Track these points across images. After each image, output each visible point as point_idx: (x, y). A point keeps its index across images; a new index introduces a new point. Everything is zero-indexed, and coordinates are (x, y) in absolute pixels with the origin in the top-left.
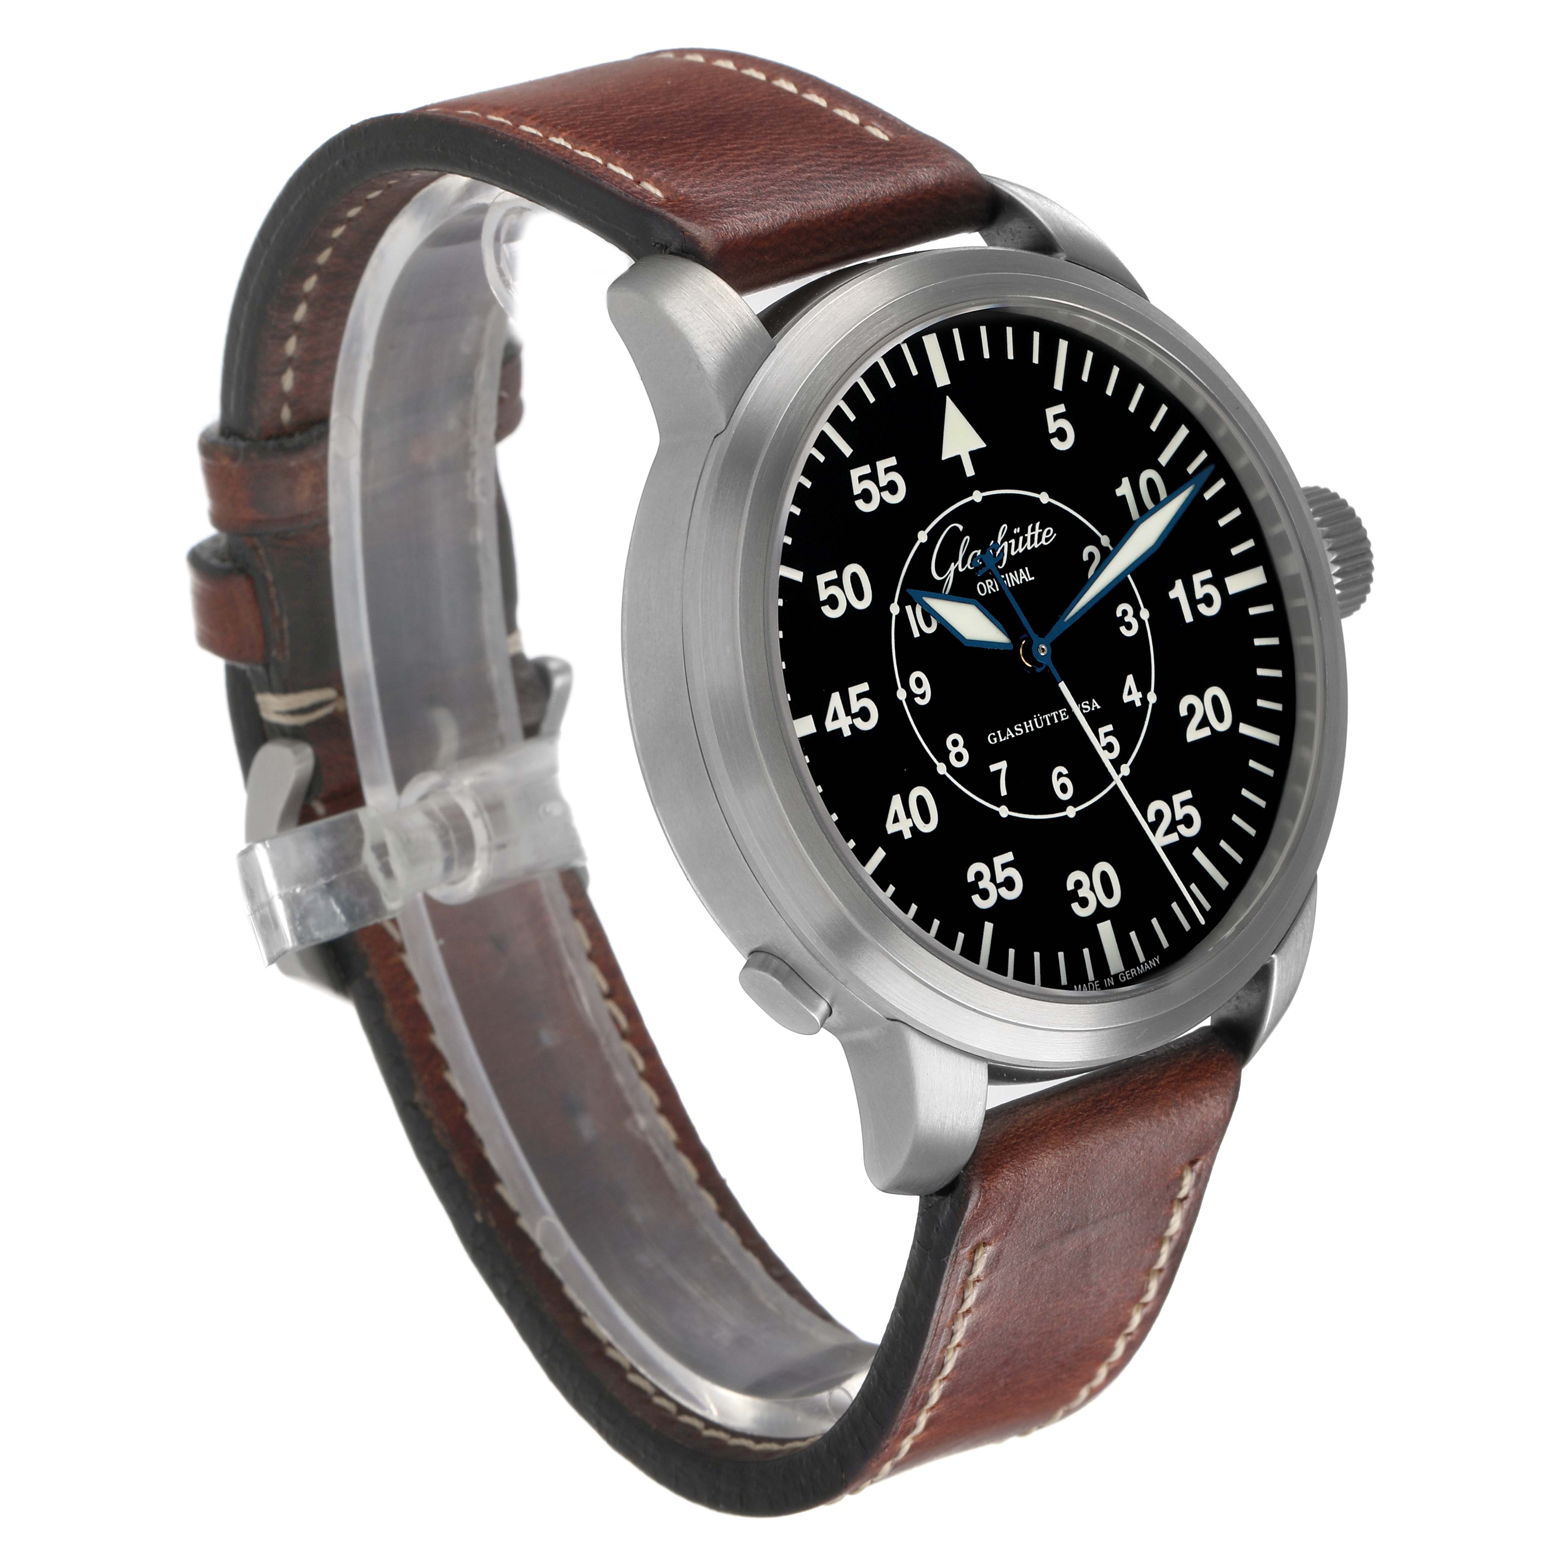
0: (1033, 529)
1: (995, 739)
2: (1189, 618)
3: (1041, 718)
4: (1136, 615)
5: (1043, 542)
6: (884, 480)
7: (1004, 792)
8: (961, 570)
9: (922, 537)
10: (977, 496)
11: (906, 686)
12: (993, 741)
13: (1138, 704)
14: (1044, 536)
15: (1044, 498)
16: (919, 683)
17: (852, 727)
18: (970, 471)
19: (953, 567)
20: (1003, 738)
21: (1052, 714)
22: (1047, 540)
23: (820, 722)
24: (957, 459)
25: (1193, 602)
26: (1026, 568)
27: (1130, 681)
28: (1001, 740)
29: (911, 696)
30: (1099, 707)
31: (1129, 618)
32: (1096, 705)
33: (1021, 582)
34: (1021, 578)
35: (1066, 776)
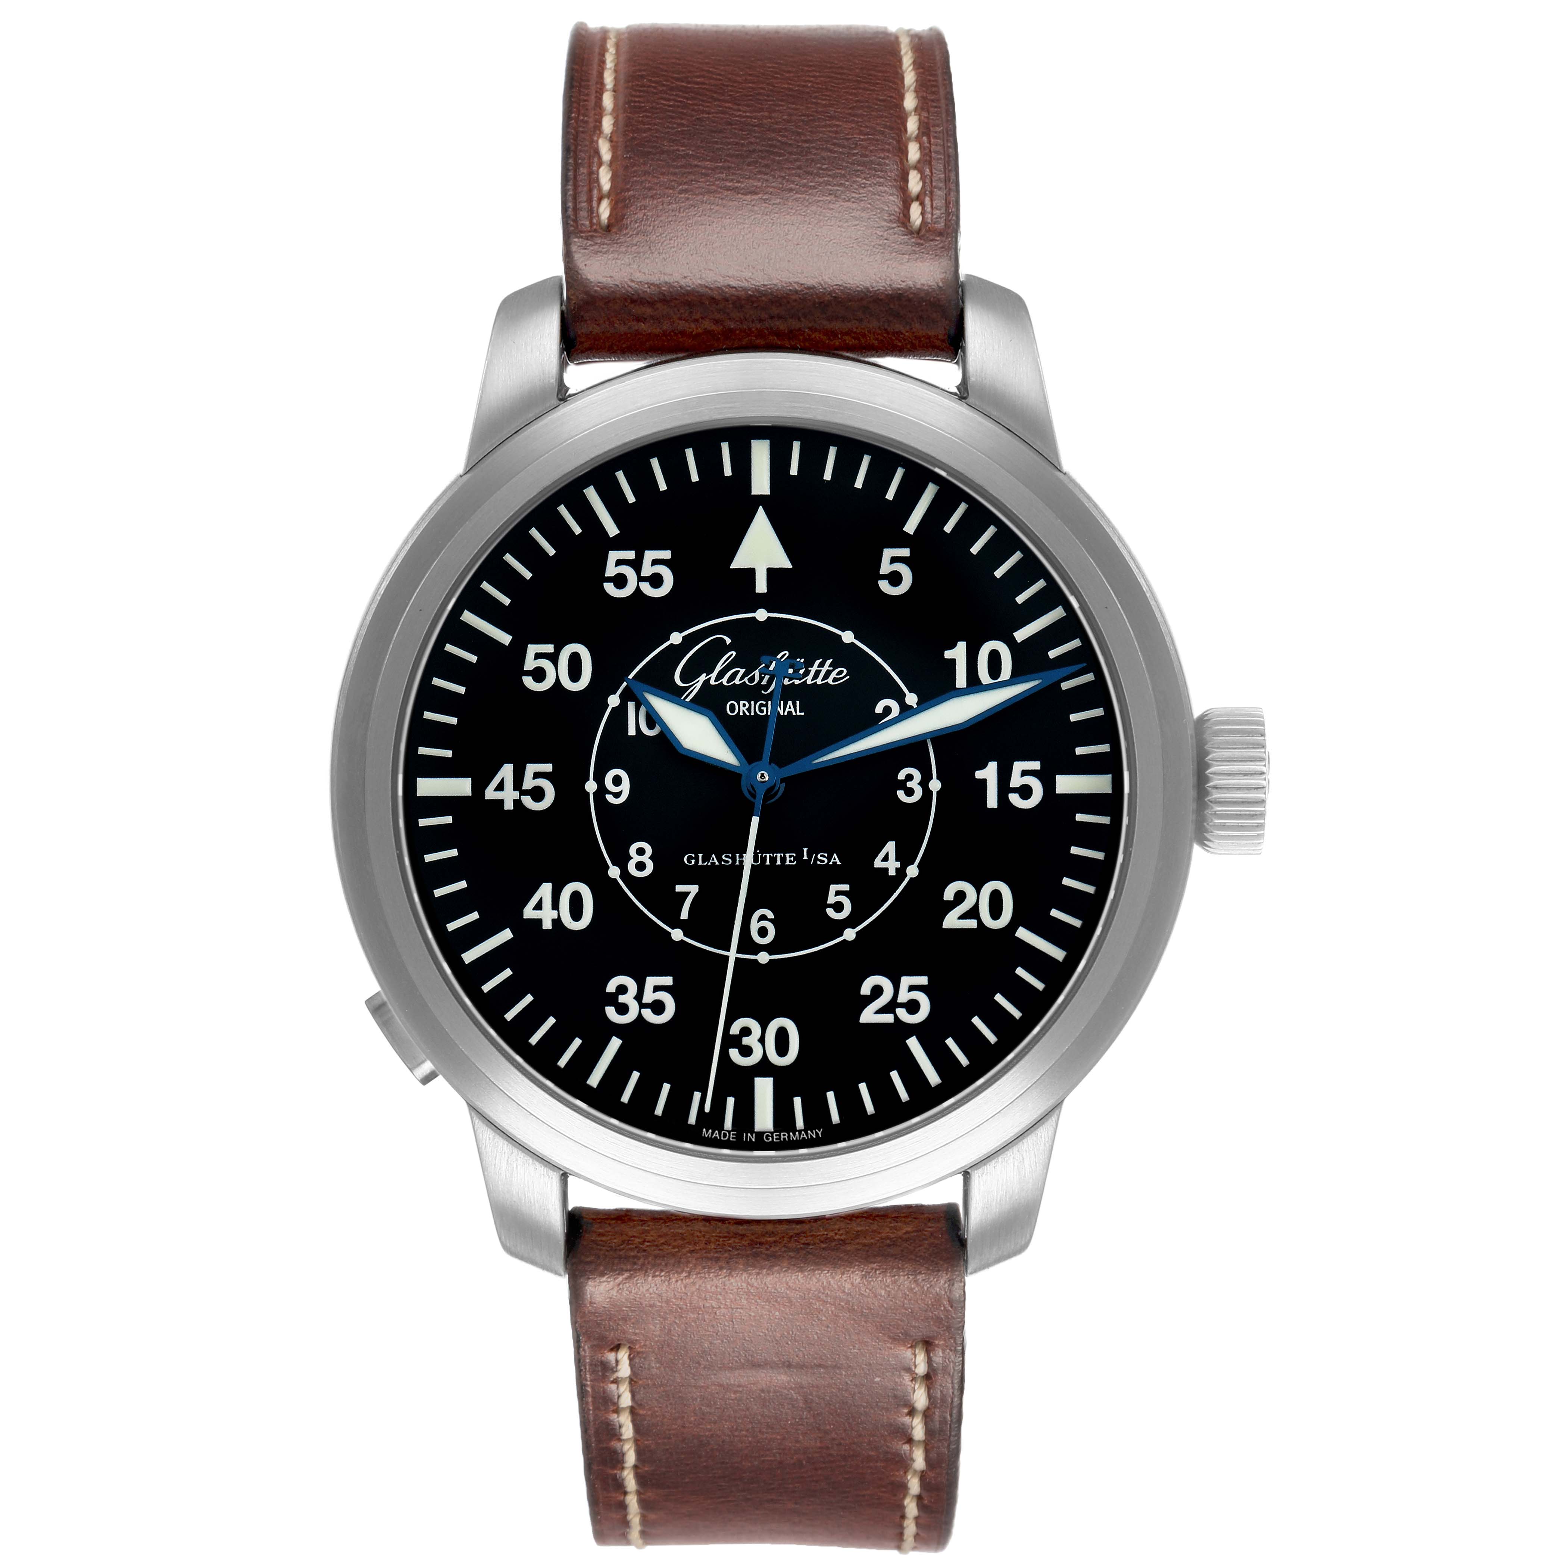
0: (822, 665)
1: (693, 861)
2: (992, 802)
3: (760, 855)
4: (924, 784)
5: (830, 681)
6: (647, 570)
7: (684, 915)
8: (712, 682)
9: (676, 638)
10: (762, 615)
11: (600, 779)
12: (689, 862)
13: (892, 872)
14: (833, 675)
15: (848, 637)
16: (617, 781)
17: (517, 803)
18: (761, 586)
19: (703, 678)
20: (703, 862)
21: (775, 854)
22: (835, 680)
23: (479, 787)
24: (750, 573)
25: (1004, 788)
26: (798, 702)
27: (890, 847)
28: (700, 863)
29: (602, 790)
30: (839, 863)
31: (913, 784)
32: (836, 859)
33: (786, 714)
34: (787, 710)
35: (770, 920)
